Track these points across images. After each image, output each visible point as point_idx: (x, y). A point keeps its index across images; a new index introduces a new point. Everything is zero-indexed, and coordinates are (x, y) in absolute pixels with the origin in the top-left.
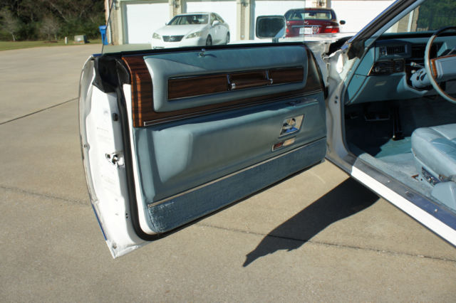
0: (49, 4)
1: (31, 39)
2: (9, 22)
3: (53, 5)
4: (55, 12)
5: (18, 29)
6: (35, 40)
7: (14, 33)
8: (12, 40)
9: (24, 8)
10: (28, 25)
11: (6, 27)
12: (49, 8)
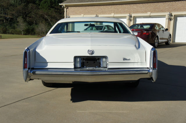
0: (44, 16)
1: (32, 34)
2: (21, 25)
3: (46, 16)
4: (46, 20)
5: (25, 28)
6: (34, 35)
7: (23, 31)
8: (22, 35)
9: (30, 17)
10: (31, 26)
11: (19, 27)
12: (43, 18)
